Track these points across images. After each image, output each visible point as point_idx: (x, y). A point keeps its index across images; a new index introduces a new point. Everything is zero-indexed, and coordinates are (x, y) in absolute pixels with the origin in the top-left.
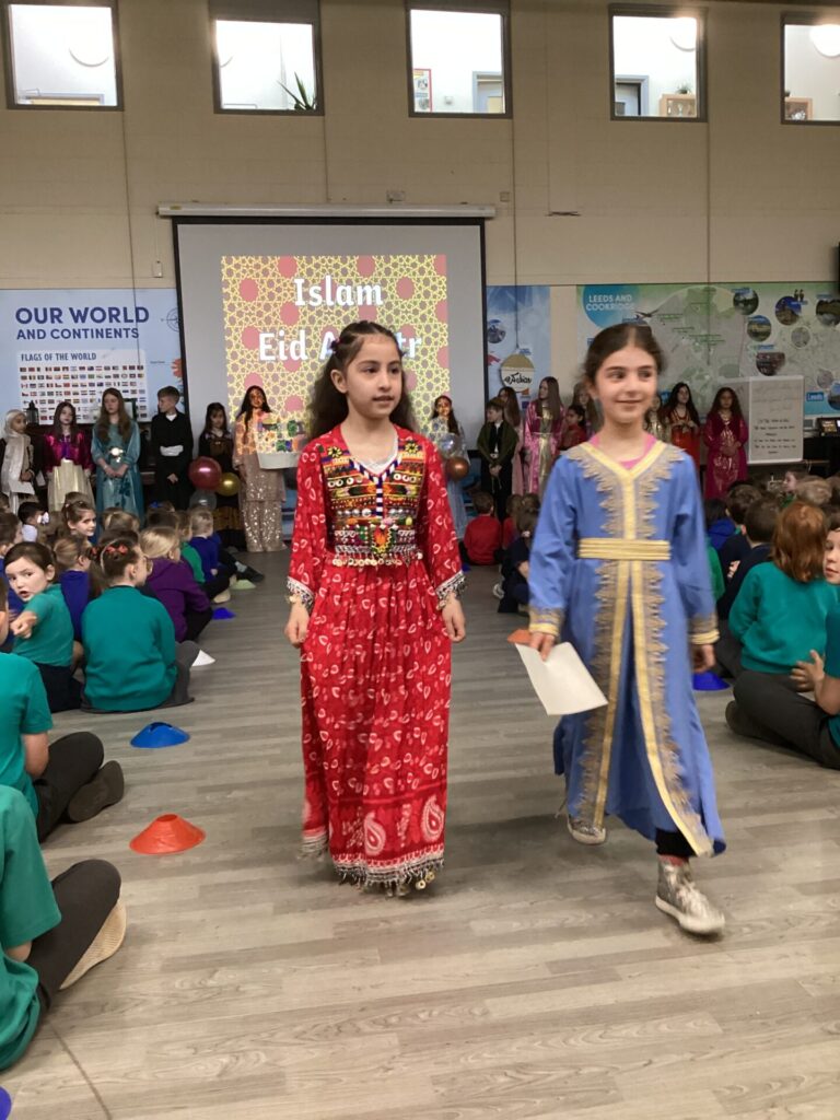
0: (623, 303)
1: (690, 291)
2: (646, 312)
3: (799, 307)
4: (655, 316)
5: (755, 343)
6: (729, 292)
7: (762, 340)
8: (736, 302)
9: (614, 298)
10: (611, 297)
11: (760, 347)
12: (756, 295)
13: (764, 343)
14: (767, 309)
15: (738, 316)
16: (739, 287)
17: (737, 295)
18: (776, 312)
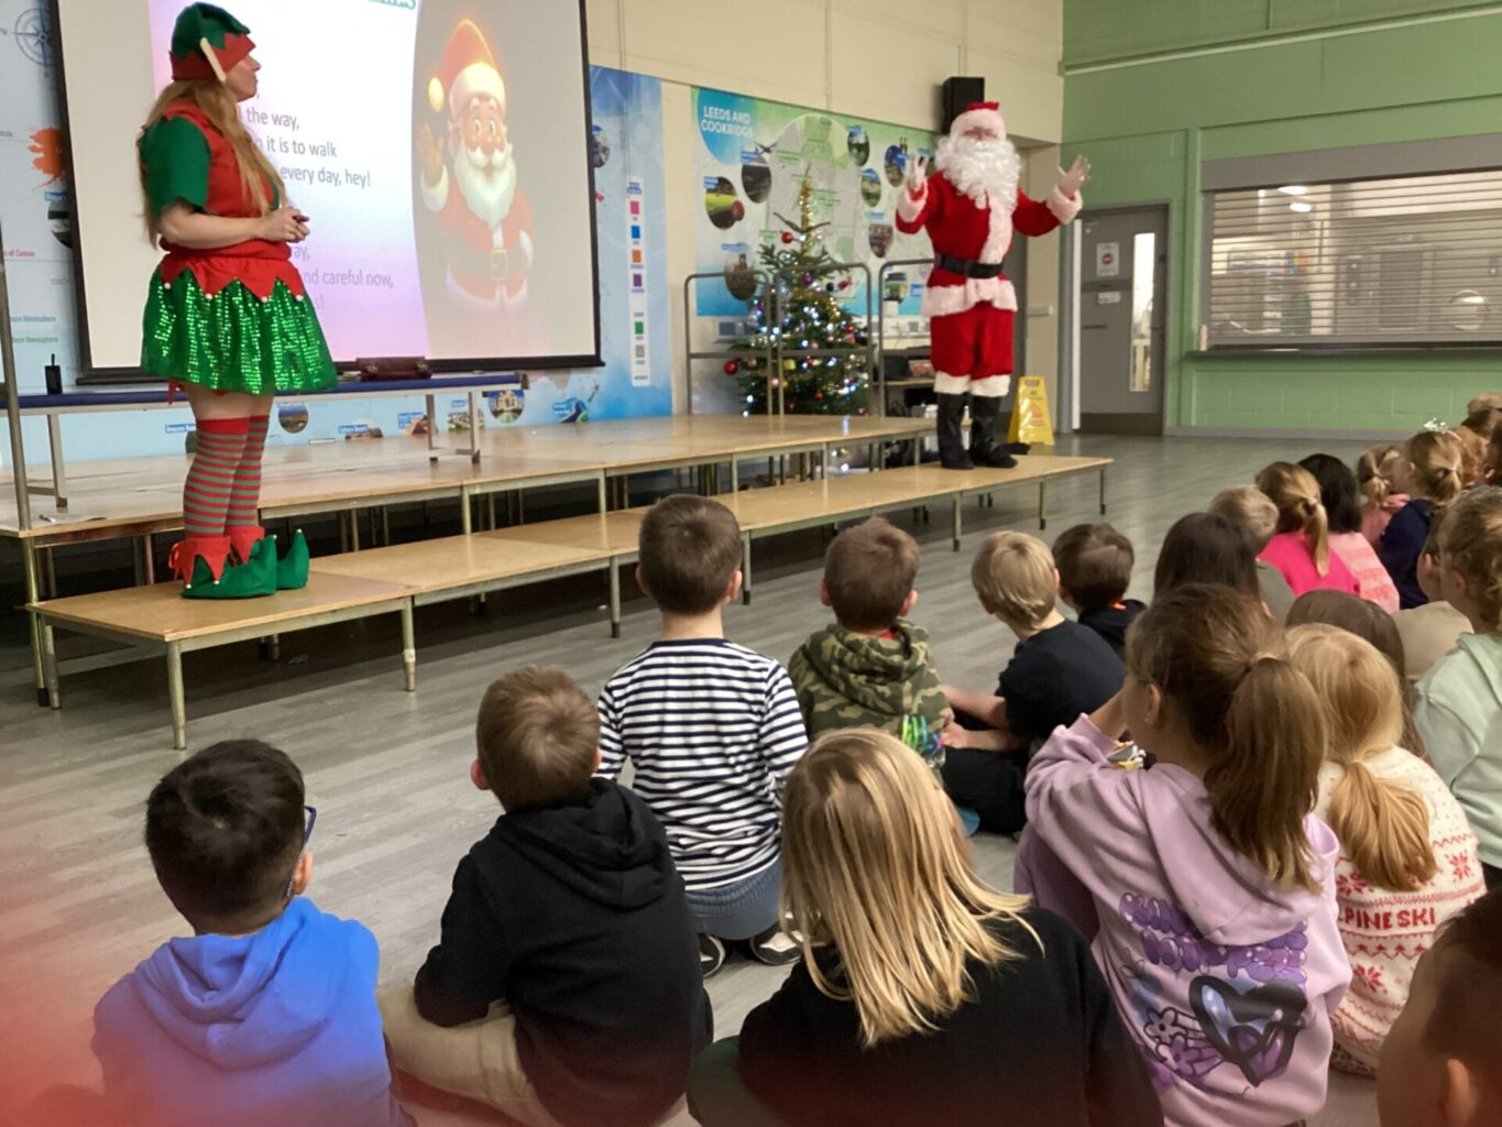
0: (741, 124)
1: (807, 120)
2: (767, 145)
3: (902, 162)
4: (774, 153)
5: (867, 208)
6: (843, 129)
7: (874, 205)
8: (851, 146)
9: (732, 115)
10: (728, 112)
11: (873, 214)
12: (867, 138)
13: (877, 209)
14: (877, 162)
15: (852, 163)
16: (852, 123)
17: (851, 135)
18: (887, 167)
